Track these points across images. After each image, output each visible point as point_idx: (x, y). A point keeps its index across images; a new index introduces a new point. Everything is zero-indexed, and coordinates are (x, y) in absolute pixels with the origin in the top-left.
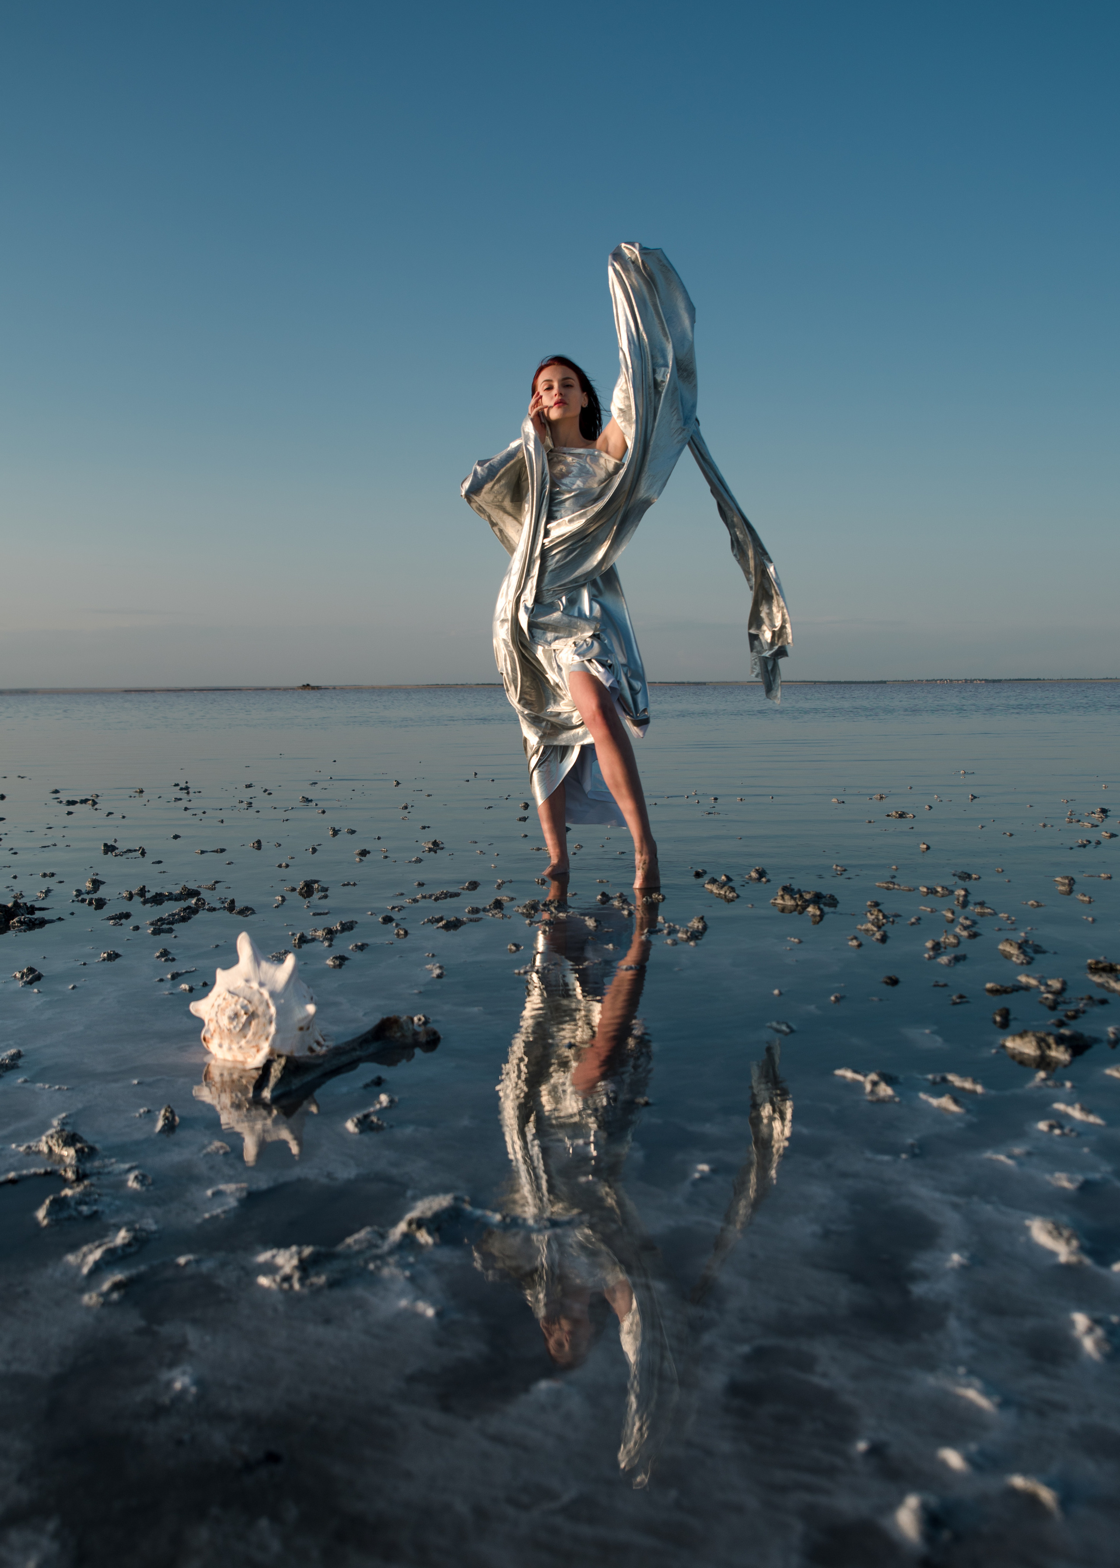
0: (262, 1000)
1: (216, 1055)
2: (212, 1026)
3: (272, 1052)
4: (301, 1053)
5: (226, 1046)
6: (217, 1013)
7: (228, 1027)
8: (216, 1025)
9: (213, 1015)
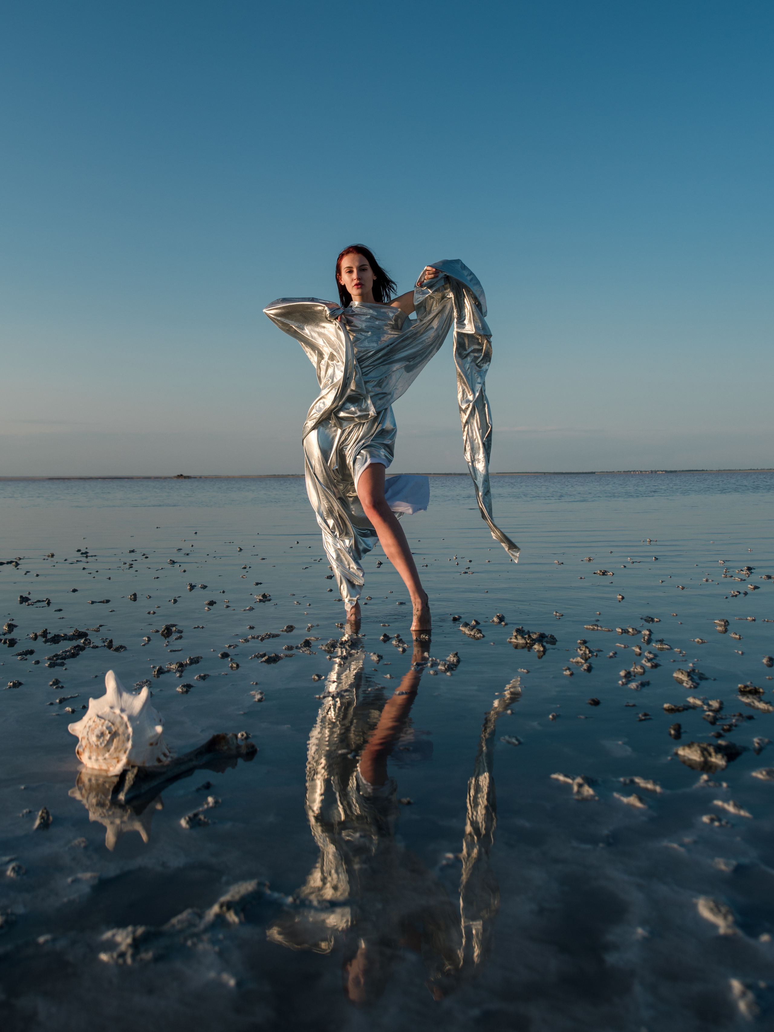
0: (122, 722)
1: (86, 765)
2: (84, 743)
3: (128, 763)
4: (150, 764)
5: (94, 758)
6: (88, 732)
7: (96, 743)
8: (87, 742)
9: (85, 734)
